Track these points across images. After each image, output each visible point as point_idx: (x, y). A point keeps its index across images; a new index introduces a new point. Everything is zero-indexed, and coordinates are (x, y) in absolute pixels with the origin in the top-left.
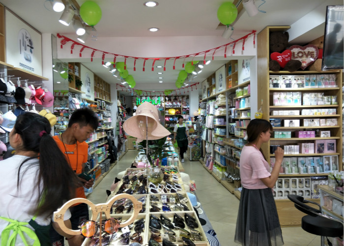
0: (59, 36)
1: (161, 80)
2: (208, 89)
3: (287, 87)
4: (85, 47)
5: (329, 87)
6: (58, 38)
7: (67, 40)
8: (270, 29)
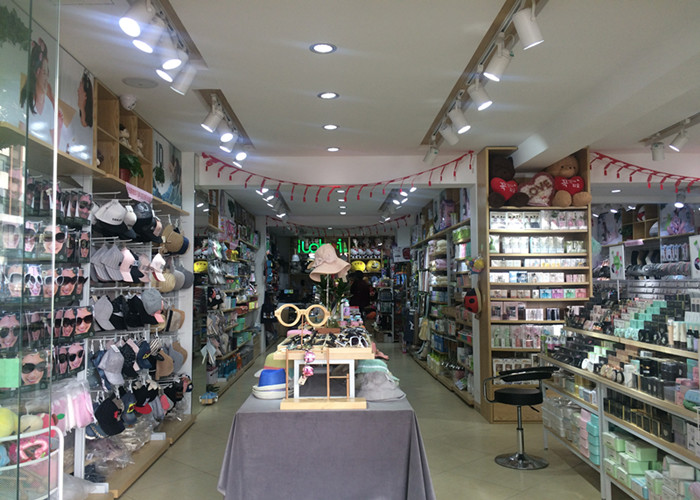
0: (204, 156)
1: (343, 210)
2: (424, 226)
4: (238, 169)
5: (573, 229)
6: (201, 158)
7: (215, 160)
8: (490, 151)
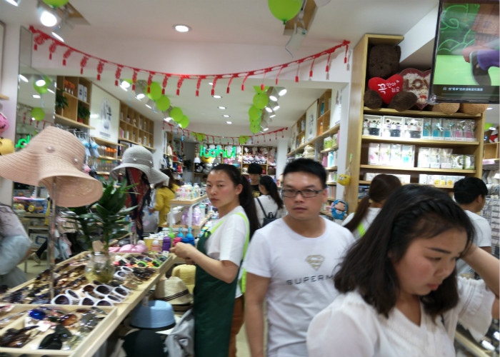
0: (33, 31)
1: (228, 119)
2: (298, 138)
3: (392, 135)
4: (72, 50)
7: (45, 37)
